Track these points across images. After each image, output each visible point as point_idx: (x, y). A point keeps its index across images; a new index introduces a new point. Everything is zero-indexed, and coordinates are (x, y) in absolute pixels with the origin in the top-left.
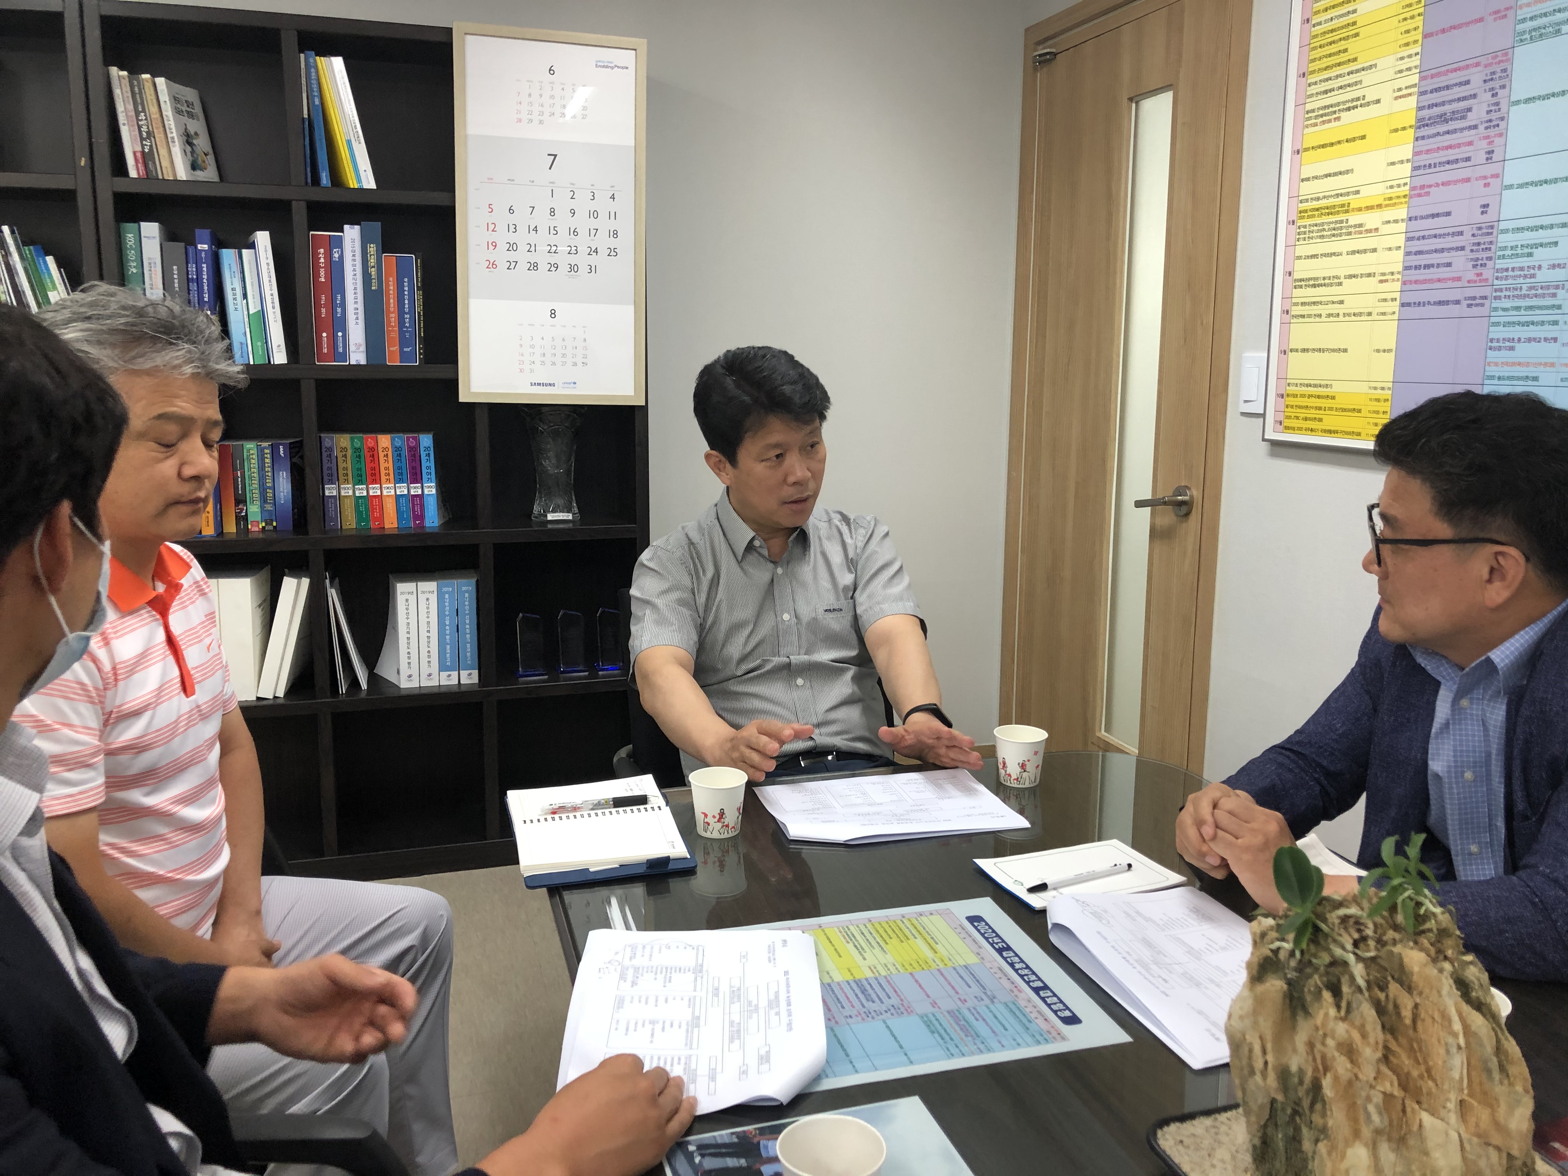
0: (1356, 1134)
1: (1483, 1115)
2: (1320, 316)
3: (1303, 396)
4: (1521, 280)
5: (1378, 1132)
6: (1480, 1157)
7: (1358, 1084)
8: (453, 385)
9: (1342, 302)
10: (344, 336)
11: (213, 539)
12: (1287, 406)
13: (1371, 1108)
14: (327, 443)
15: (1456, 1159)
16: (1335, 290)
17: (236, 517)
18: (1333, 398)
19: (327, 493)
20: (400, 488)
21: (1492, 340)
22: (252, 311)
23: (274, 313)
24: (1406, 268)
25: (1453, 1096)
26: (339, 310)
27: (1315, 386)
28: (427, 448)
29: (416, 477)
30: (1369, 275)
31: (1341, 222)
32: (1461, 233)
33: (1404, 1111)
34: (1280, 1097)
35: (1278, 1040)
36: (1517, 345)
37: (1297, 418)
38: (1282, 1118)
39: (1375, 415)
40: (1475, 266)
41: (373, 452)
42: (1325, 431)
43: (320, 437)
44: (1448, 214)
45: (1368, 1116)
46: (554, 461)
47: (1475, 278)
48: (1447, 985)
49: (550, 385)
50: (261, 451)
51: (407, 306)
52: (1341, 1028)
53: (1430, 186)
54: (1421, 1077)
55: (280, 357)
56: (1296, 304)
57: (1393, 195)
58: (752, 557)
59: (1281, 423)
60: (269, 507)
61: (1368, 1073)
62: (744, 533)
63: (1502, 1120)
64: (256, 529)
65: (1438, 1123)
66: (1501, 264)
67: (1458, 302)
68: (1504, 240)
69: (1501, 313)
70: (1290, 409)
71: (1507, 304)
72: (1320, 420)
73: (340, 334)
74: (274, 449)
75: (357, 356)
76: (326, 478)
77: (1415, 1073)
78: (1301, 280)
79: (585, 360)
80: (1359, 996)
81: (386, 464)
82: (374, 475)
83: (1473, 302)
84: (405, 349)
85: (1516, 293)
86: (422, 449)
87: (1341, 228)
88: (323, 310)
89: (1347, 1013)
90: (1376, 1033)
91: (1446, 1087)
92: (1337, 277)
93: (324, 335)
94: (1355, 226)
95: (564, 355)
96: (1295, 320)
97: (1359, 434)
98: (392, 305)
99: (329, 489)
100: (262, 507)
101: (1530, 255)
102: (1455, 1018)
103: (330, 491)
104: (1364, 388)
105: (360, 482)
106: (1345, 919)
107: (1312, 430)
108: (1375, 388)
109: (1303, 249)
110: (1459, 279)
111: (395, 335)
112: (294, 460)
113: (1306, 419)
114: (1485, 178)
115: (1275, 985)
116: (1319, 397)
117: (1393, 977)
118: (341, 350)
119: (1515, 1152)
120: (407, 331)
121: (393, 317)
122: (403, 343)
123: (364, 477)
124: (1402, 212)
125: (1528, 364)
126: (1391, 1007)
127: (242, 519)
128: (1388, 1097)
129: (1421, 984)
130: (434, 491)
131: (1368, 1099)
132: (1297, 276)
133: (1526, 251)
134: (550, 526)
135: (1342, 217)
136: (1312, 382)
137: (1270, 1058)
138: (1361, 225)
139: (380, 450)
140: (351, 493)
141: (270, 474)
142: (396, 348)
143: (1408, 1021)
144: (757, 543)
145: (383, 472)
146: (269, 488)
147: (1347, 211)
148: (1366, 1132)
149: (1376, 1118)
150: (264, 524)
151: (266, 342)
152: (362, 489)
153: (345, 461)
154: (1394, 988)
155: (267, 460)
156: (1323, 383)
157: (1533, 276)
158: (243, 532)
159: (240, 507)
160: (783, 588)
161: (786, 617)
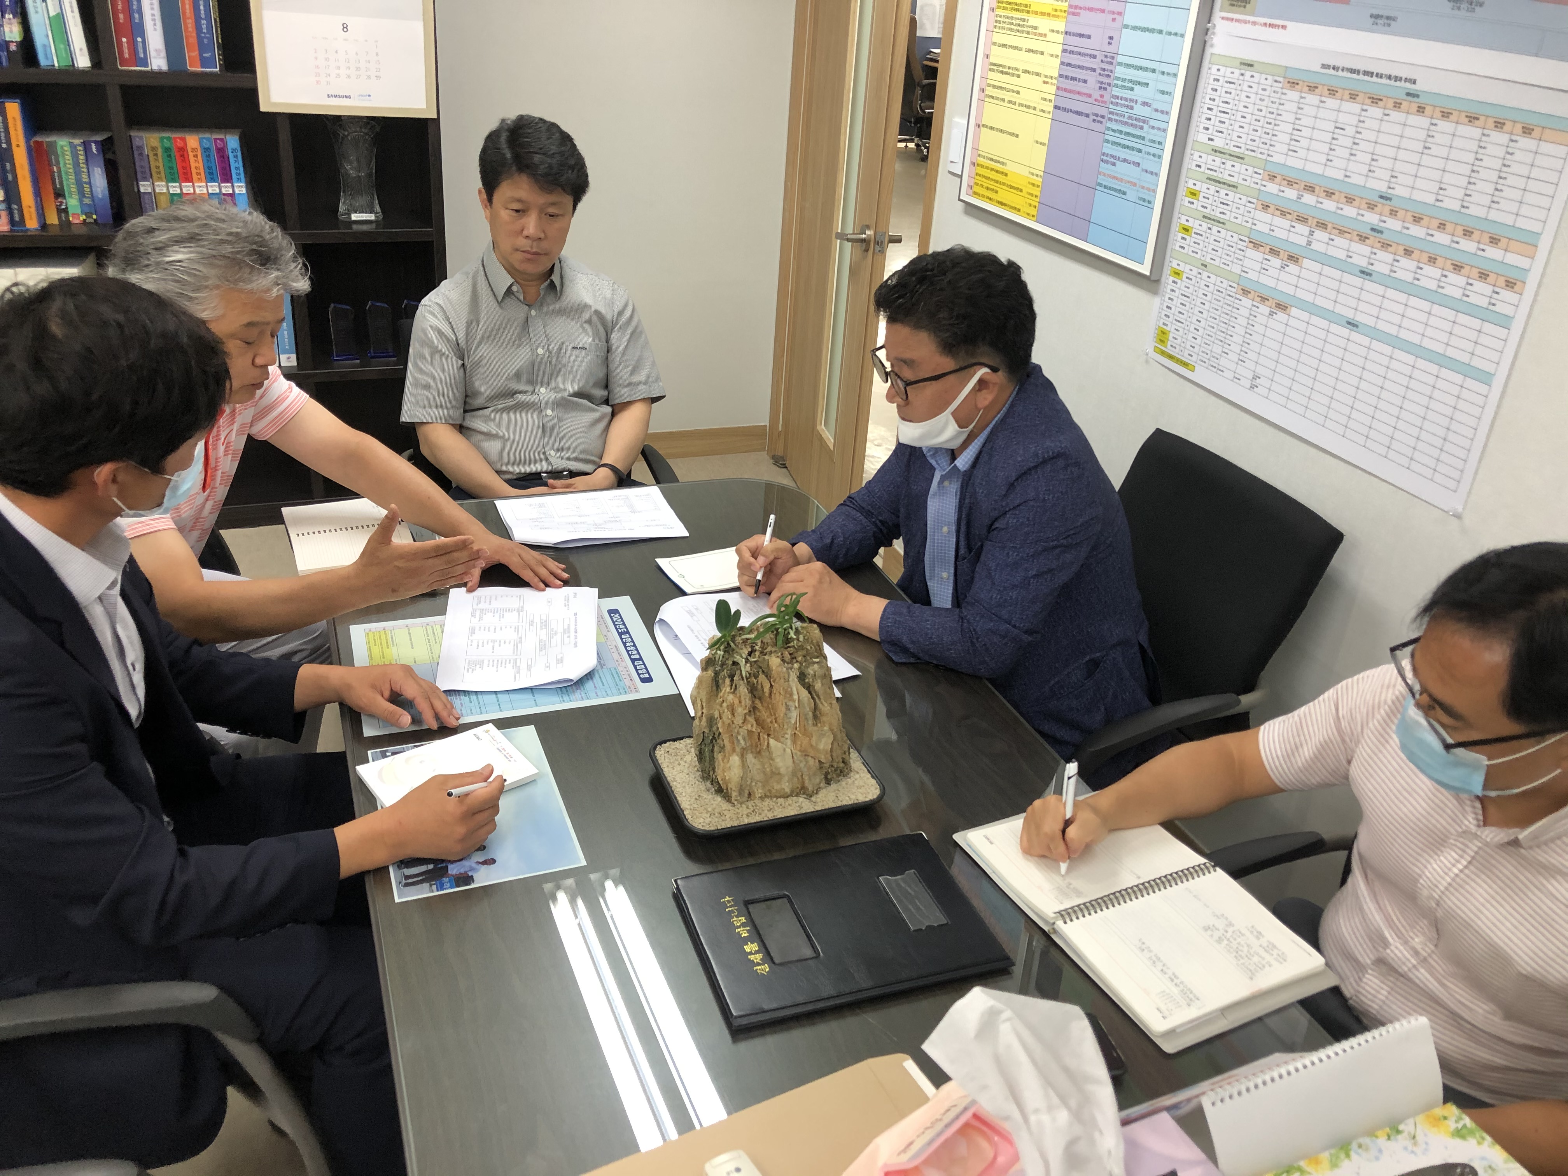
0: (734, 750)
1: (806, 741)
2: (1003, 100)
3: (987, 168)
4: (1124, 109)
5: (743, 749)
6: (801, 762)
7: (733, 726)
8: (251, 94)
9: (1018, 93)
10: (144, 42)
11: (37, 233)
12: (977, 174)
13: (740, 737)
14: (136, 142)
15: (790, 762)
16: (1014, 80)
17: (58, 209)
18: (1006, 175)
19: (142, 190)
20: (212, 186)
21: (1104, 154)
22: (52, 14)
23: (74, 17)
24: (1061, 76)
25: (789, 732)
26: (136, 16)
27: (996, 161)
28: (234, 150)
29: (227, 178)
30: (1037, 74)
31: (1024, 20)
32: (1095, 57)
33: (759, 739)
34: (707, 731)
35: (709, 701)
36: (1118, 163)
37: (982, 186)
38: (707, 741)
39: (1030, 197)
40: (1100, 88)
41: (182, 151)
42: (999, 202)
43: (130, 136)
44: (1089, 37)
45: (738, 741)
46: (355, 164)
47: (1099, 98)
48: (794, 676)
49: (346, 97)
50: (73, 147)
51: (202, 12)
52: (731, 697)
53: (1081, 8)
54: (771, 722)
55: (83, 61)
56: (989, 85)
57: (1058, 8)
58: (509, 301)
59: (971, 188)
60: (87, 201)
61: (739, 720)
62: (504, 281)
63: (814, 743)
64: (77, 221)
65: (779, 744)
66: (1116, 92)
67: (1087, 116)
68: (1120, 71)
69: (1111, 133)
70: (978, 177)
71: (1115, 126)
72: (997, 192)
73: (139, 39)
74: (86, 145)
75: (158, 62)
76: (139, 175)
77: (769, 720)
78: (994, 65)
79: (377, 74)
80: (742, 682)
81: (196, 164)
82: (185, 174)
83: (1098, 119)
84: (205, 55)
85: (1121, 119)
86: (230, 151)
87: (1023, 26)
88: (121, 16)
89: (735, 689)
90: (747, 700)
91: (786, 727)
92: (1017, 69)
93: (124, 40)
94: (1032, 27)
95: (358, 69)
96: (987, 99)
97: (1019, 210)
98: (188, 11)
99: (144, 185)
100: (81, 201)
101: (1132, 89)
102: (795, 692)
103: (145, 187)
104: (1025, 172)
105: (174, 181)
106: (745, 641)
107: (990, 199)
108: (1033, 174)
109: (998, 38)
110: (1090, 96)
111: (193, 40)
112: (107, 157)
113: (988, 189)
114: (1113, 13)
115: (710, 673)
116: (997, 171)
117: (763, 672)
118: (142, 56)
119: (823, 760)
120: (206, 38)
121: (190, 23)
122: (202, 48)
123: (176, 176)
124: (1061, 25)
125: (1121, 180)
126: (759, 687)
127: (63, 211)
128: (750, 732)
129: (776, 676)
130: (244, 191)
131: (738, 733)
132: (992, 59)
133: (1130, 85)
134: (355, 227)
135: (1024, 16)
136: (995, 158)
137: (704, 711)
138: (1036, 28)
139: (189, 150)
140: (165, 190)
141: (85, 170)
142: (195, 54)
143: (767, 694)
144: (515, 288)
145: (194, 171)
146: (86, 183)
147: (1028, 12)
148: (738, 750)
149: (742, 742)
150: (84, 217)
151: (69, 45)
152: (175, 187)
153: (157, 160)
154: (762, 677)
155: (81, 157)
156: (1001, 160)
157: (1132, 108)
158: (66, 224)
159: (60, 200)
160: (537, 327)
161: (540, 351)
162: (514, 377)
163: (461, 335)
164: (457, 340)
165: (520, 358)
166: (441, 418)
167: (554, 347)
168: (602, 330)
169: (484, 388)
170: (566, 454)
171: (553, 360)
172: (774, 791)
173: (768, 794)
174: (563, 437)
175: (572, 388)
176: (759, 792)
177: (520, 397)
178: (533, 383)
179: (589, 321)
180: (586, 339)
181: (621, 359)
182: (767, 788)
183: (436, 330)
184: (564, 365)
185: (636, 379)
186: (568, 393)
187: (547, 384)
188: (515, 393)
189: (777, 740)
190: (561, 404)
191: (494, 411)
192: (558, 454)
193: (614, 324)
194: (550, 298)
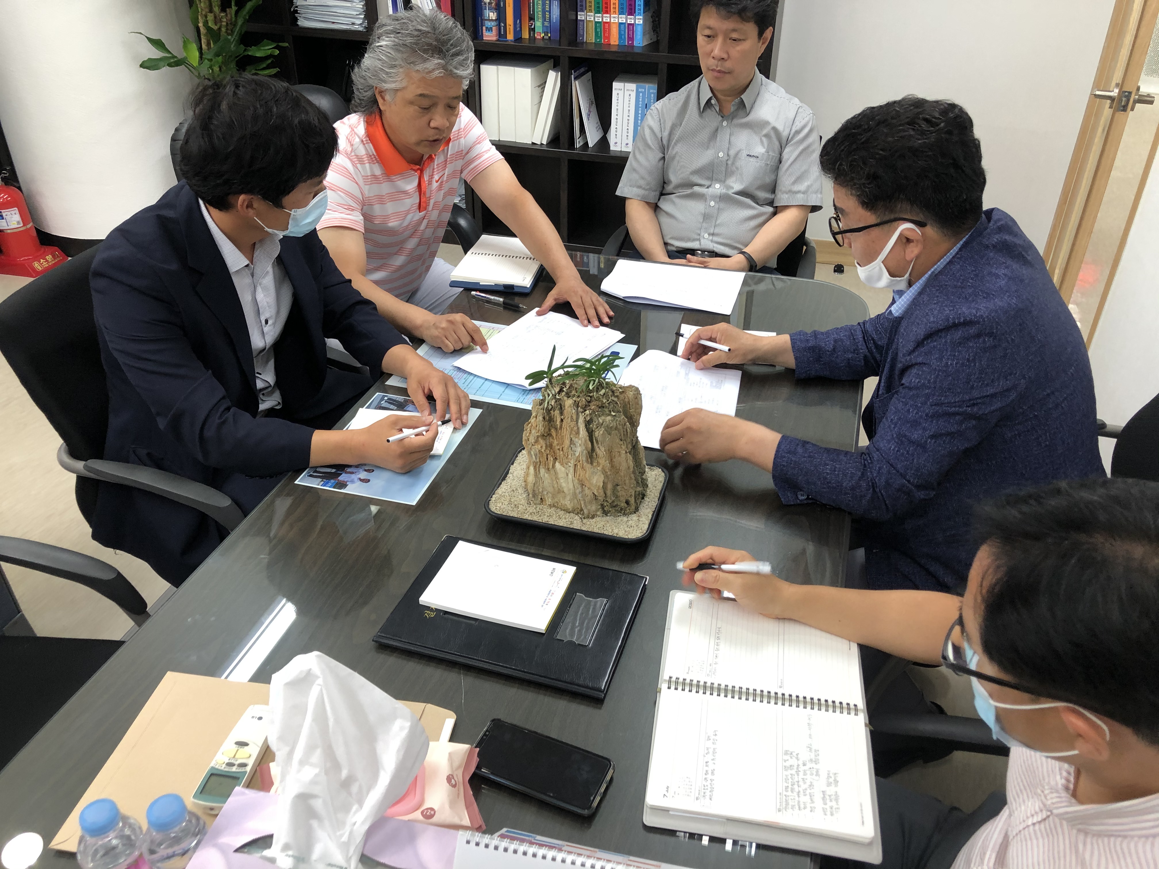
1: (583, 473)
5: (535, 463)
6: (578, 488)
11: (513, 43)
15: (571, 485)
17: (529, 28)
19: (579, 18)
20: (621, 18)
25: (572, 462)
29: (631, 12)
48: (583, 419)
58: (708, 110)
60: (546, 24)
63: (587, 477)
64: (539, 37)
65: (563, 469)
76: (579, 8)
77: (556, 447)
80: (542, 411)
81: (614, 1)
82: (607, 8)
91: (570, 456)
99: (580, 15)
100: (543, 24)
102: (580, 433)
105: (599, 12)
117: (561, 408)
119: (596, 493)
123: (601, 9)
126: (555, 419)
127: (532, 30)
128: (540, 451)
130: (641, 22)
131: (531, 449)
140: (592, 19)
141: (548, 2)
143: (558, 427)
144: (713, 101)
145: (612, 6)
149: (534, 457)
150: (544, 35)
152: (599, 17)
158: (532, 39)
159: (531, 22)
160: (724, 136)
161: (721, 154)
162: (697, 172)
163: (666, 134)
164: (661, 138)
165: (704, 158)
166: (639, 196)
167: (732, 153)
168: (777, 143)
169: (674, 178)
170: (716, 239)
171: (729, 162)
172: (560, 504)
173: (556, 504)
174: (719, 225)
175: (738, 187)
176: (549, 501)
177: (696, 189)
178: (711, 179)
179: (766, 136)
180: (760, 150)
181: (787, 169)
182: (556, 500)
183: (651, 128)
184: (737, 168)
185: (796, 188)
186: (733, 191)
187: (722, 181)
188: (693, 185)
189: (562, 464)
190: (724, 198)
191: (679, 197)
192: (711, 238)
193: (788, 141)
194: (741, 113)
